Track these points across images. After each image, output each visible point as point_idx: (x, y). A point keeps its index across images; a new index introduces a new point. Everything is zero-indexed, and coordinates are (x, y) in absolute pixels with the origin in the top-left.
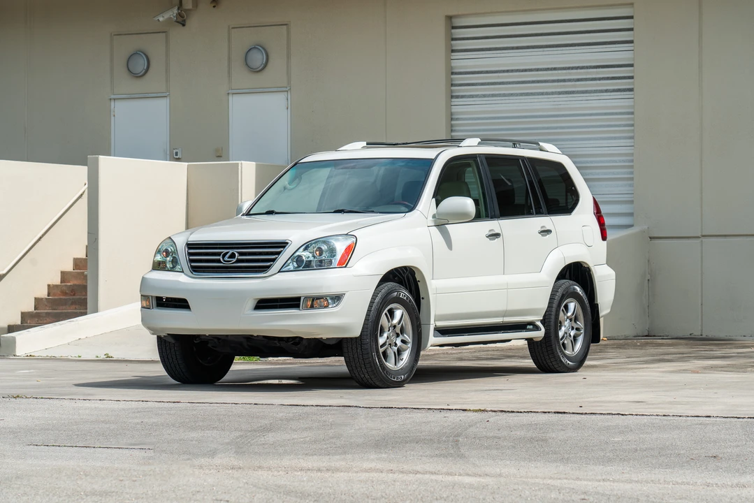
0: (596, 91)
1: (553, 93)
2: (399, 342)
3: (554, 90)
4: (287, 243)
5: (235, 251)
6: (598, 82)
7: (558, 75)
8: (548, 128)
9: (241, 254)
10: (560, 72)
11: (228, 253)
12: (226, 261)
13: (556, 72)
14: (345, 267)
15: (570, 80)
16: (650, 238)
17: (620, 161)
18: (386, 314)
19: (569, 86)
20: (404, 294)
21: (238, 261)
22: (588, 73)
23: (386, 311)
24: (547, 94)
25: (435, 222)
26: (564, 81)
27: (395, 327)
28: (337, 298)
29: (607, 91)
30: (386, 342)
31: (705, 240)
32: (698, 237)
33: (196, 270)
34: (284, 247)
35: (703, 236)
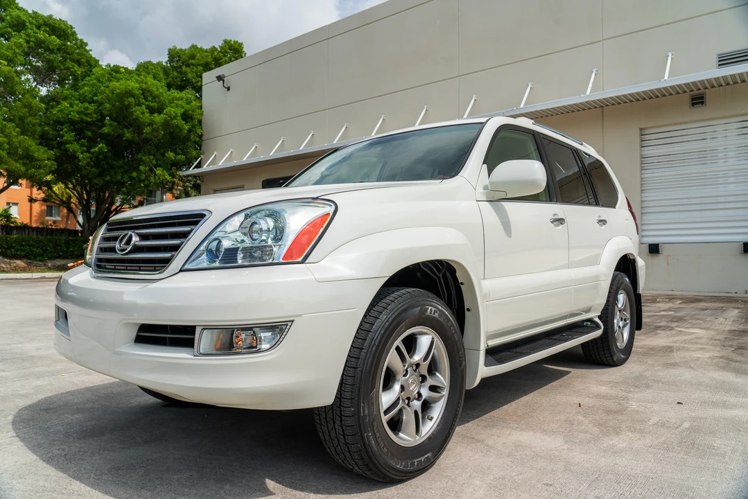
2: (425, 393)
4: (204, 216)
5: (134, 232)
11: (128, 234)
12: (121, 250)
14: (302, 262)
18: (398, 349)
20: (436, 308)
21: (138, 250)
23: (398, 342)
25: (487, 194)
27: (418, 365)
28: (278, 329)
30: (398, 399)
34: (198, 222)
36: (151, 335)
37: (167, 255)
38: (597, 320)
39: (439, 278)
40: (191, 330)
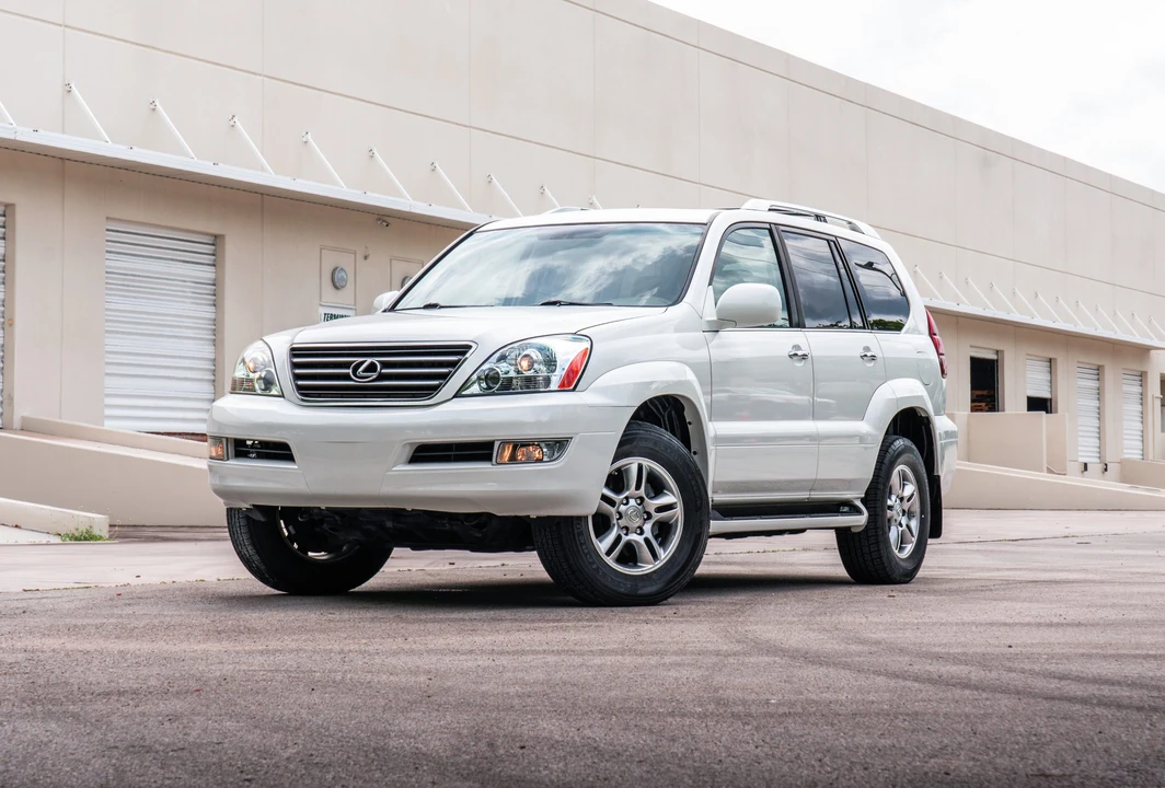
36: (426, 453)
37: (436, 382)
38: (859, 503)
39: (663, 417)
40: (489, 445)
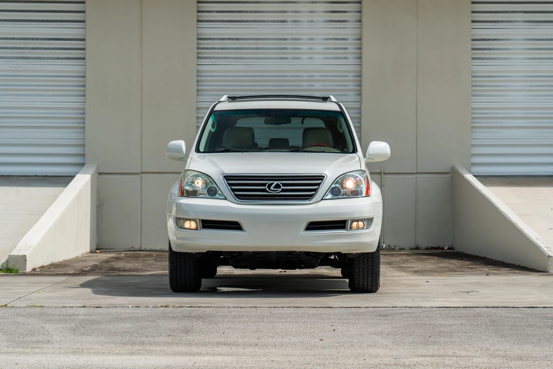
0: (48, 58)
1: (11, 58)
3: (12, 55)
4: (324, 177)
5: (278, 182)
6: (51, 51)
7: (16, 43)
8: (6, 85)
9: (284, 185)
10: (18, 41)
11: (273, 183)
12: (273, 191)
13: (15, 41)
14: (369, 196)
15: (26, 48)
16: (99, 173)
17: (69, 114)
19: (26, 53)
21: (283, 191)
22: (42, 43)
24: (6, 58)
26: (21, 48)
29: (58, 58)
31: (144, 176)
32: (138, 174)
33: (241, 197)
34: (322, 180)
35: (142, 173)
36: (314, 226)
37: (312, 193)
40: (345, 222)
